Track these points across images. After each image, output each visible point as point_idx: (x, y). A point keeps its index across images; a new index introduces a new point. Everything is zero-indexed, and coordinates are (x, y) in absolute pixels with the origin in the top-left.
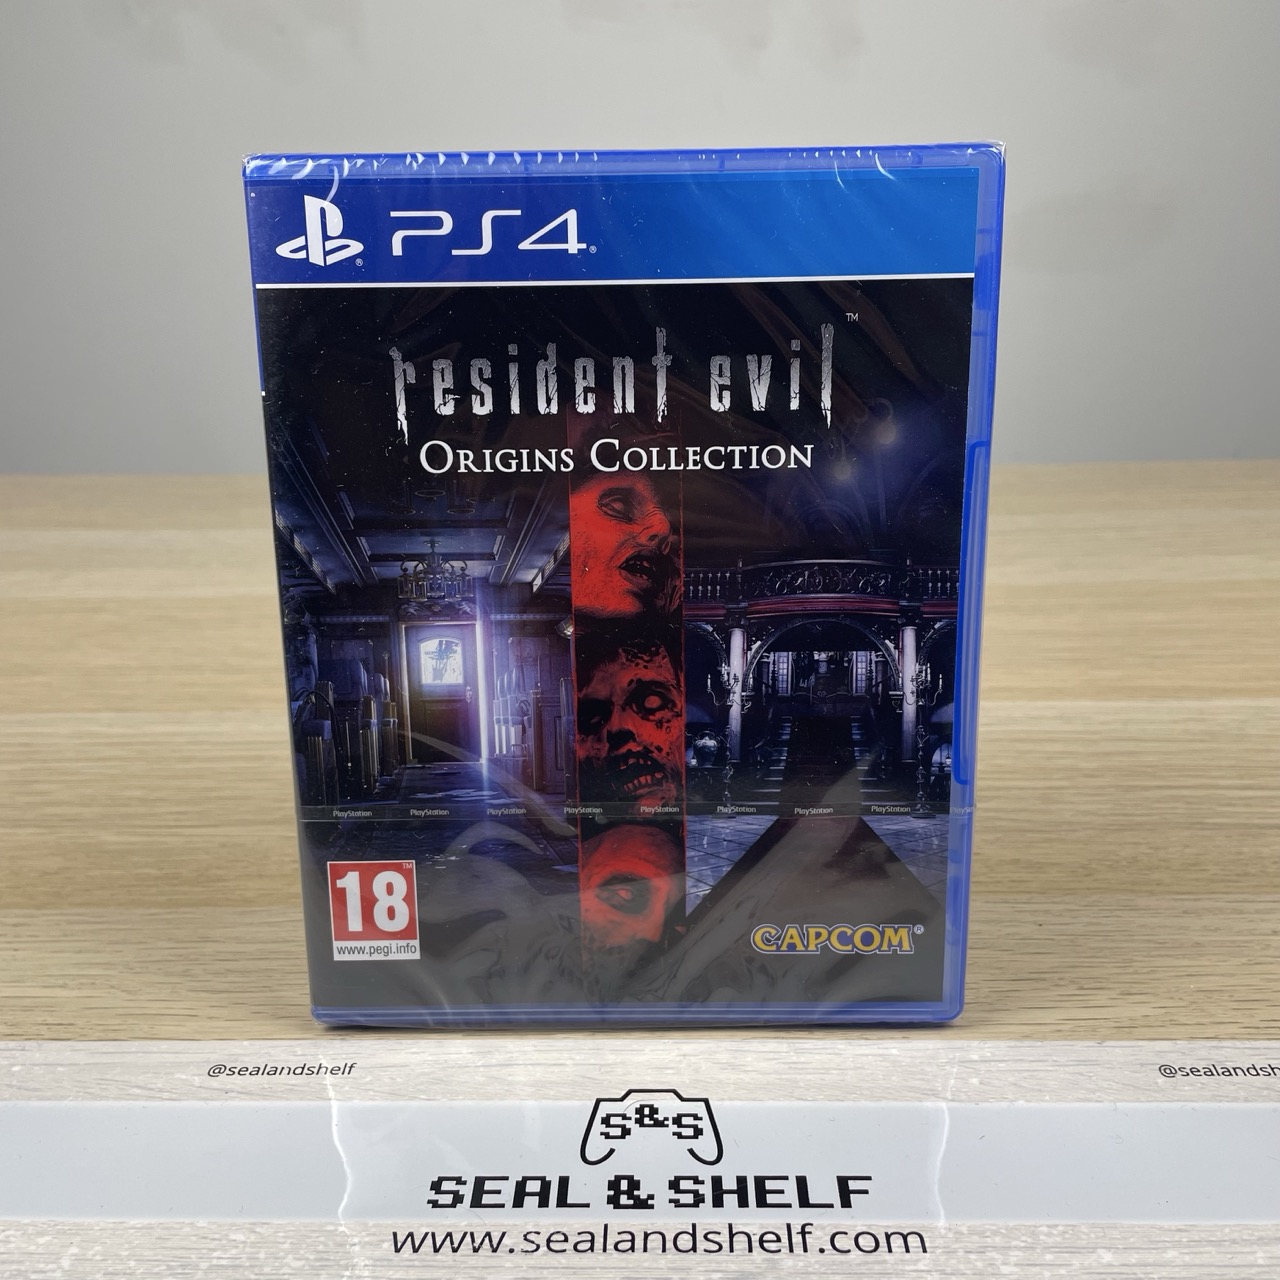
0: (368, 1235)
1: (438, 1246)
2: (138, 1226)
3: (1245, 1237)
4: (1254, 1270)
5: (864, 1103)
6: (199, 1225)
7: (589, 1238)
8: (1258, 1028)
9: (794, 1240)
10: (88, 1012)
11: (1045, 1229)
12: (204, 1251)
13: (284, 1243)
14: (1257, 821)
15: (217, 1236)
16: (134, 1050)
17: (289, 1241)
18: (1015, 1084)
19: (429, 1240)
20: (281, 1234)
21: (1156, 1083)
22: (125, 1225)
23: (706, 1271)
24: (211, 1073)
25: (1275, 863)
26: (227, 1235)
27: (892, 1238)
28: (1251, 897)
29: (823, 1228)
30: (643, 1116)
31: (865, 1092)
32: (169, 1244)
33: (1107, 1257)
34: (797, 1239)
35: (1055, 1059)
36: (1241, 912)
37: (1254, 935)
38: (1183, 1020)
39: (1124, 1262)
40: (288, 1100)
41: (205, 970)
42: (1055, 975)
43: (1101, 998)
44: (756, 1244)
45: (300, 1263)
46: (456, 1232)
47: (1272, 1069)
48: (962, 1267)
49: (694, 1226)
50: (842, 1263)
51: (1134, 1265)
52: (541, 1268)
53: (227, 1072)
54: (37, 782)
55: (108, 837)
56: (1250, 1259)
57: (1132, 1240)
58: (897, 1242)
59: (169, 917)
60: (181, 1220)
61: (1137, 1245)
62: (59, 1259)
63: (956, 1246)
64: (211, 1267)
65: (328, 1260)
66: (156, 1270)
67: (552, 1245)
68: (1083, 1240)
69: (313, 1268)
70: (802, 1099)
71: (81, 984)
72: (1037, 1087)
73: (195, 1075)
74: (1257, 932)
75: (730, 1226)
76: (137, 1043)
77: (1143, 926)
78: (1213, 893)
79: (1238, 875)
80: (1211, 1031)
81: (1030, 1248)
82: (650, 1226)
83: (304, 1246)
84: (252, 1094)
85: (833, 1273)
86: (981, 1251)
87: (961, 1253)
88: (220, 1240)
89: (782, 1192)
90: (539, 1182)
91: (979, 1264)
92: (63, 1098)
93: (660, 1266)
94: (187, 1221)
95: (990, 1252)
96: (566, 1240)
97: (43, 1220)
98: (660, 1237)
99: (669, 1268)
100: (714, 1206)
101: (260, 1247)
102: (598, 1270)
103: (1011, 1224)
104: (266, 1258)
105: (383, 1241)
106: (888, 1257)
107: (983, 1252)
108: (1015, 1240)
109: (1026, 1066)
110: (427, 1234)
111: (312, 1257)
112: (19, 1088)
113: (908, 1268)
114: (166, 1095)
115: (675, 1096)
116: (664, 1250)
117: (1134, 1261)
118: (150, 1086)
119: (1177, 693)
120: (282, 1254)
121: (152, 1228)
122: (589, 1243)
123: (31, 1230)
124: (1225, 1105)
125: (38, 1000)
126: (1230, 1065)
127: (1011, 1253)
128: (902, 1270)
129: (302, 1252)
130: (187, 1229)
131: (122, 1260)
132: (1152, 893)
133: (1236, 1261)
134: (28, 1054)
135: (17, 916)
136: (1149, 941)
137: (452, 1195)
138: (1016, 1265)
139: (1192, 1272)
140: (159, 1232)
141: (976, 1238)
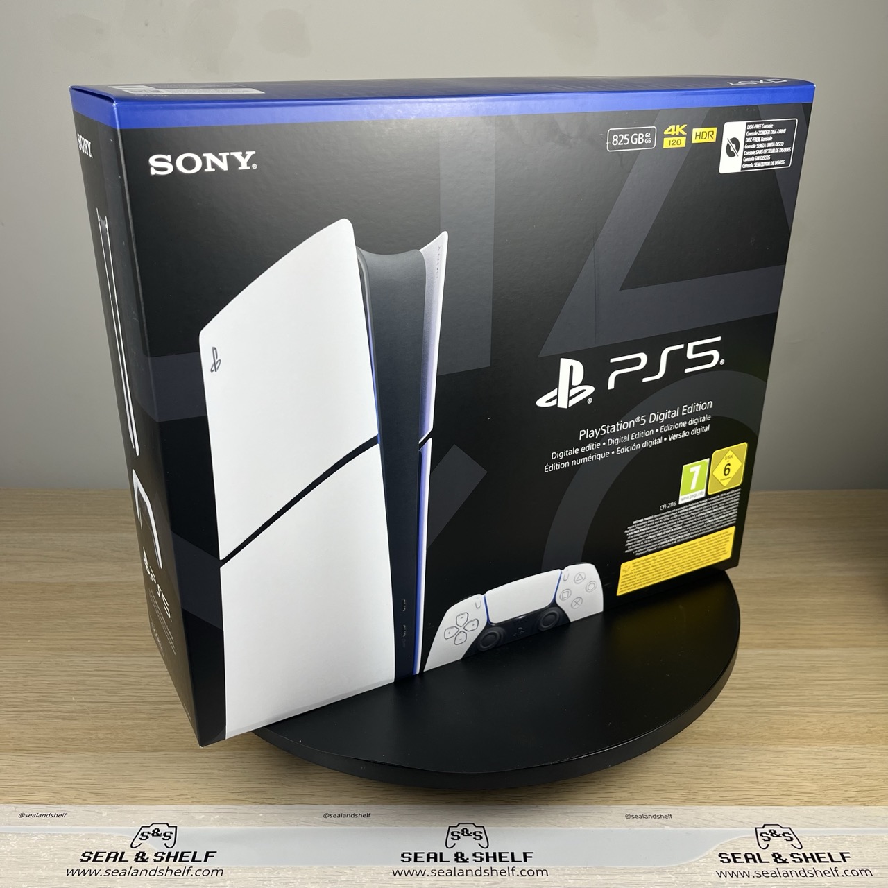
23: (484, 881)
34: (511, 872)
38: (637, 798)
48: (558, 880)
50: (523, 879)
58: (540, 872)
60: (328, 866)
63: (556, 874)
65: (375, 878)
69: (371, 881)
76: (297, 806)
85: (521, 882)
87: (557, 876)
91: (563, 879)
93: (472, 880)
97: (287, 866)
99: (474, 881)
102: (454, 881)
107: (564, 876)
113: (542, 880)
117: (607, 877)
127: (572, 876)
128: (540, 881)
130: (331, 869)
138: (573, 880)
139: (623, 882)
140: (323, 870)
141: (562, 872)
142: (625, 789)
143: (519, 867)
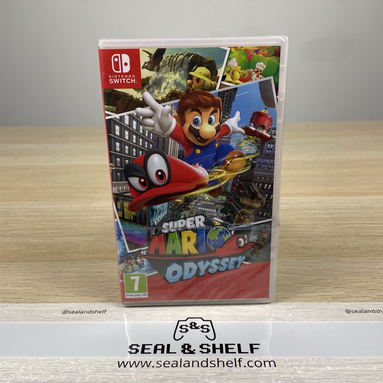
0: (111, 362)
1: (131, 365)
2: (43, 359)
3: (370, 362)
4: (373, 372)
5: (257, 322)
6: (60, 359)
7: (176, 363)
8: (375, 298)
9: (237, 363)
10: (27, 294)
11: (311, 360)
12: (62, 367)
13: (86, 365)
14: (376, 234)
15: (66, 363)
16: (41, 306)
17: (87, 364)
18: (302, 316)
19: (129, 364)
20: (85, 362)
21: (345, 315)
22: (39, 359)
23: (211, 373)
24: (64, 313)
25: (381, 247)
26: (69, 362)
27: (266, 363)
28: (374, 258)
29: (245, 360)
30: (192, 326)
31: (258, 318)
32: (52, 365)
33: (329, 368)
34: (238, 363)
35: (314, 308)
36: (371, 263)
37: (374, 269)
38: (353, 295)
39: (334, 370)
40: (86, 321)
41: (61, 281)
42: (314, 282)
43: (328, 289)
44: (225, 365)
45: (91, 371)
46: (137, 361)
47: (379, 311)
48: (286, 371)
49: (207, 359)
50: (251, 370)
51: (337, 371)
52: (162, 372)
53: (68, 312)
54: (10, 223)
55: (32, 240)
56: (372, 368)
57: (337, 363)
59: (50, 265)
60: (55, 358)
61: (338, 365)
62: (19, 370)
63: (285, 365)
64: (64, 372)
65: (99, 370)
66: (48, 373)
67: (165, 365)
68: (322, 363)
69: (94, 372)
70: (240, 320)
71: (25, 286)
72: (309, 316)
73: (58, 314)
74: (375, 269)
75: (218, 359)
77: (341, 267)
78: (363, 256)
79: (370, 251)
80: (361, 299)
81: (306, 365)
82: (194, 359)
83: (92, 365)
84: (76, 319)
85: (248, 373)
86: (292, 366)
87: (286, 367)
88: (67, 364)
89: (233, 348)
90: (161, 346)
91: (292, 370)
92: (19, 321)
93: (198, 371)
94: (57, 358)
95: (295, 367)
96: (169, 363)
97: (14, 358)
98: (197, 362)
99: (200, 372)
100: (213, 353)
101: (78, 366)
102: (179, 372)
103: (301, 358)
104: (81, 369)
105: (115, 364)
106: (264, 368)
107: (293, 367)
108: (302, 363)
109: (306, 310)
110: (128, 362)
111: (94, 369)
112: (6, 318)
113: (271, 372)
114: (50, 320)
115: (202, 320)
116: (198, 366)
117: (337, 369)
118: (46, 317)
119: (352, 194)
120: (85, 368)
121: (47, 360)
122: (176, 364)
123: (11, 361)
124: (365, 322)
125: (11, 291)
126: (367, 310)
127: (301, 367)
128: (269, 372)
129: (91, 367)
130: (57, 361)
131: (38, 370)
132: (344, 257)
133: (367, 370)
134: (9, 307)
135: (5, 265)
136: (343, 272)
137: (135, 350)
138: (302, 371)
139: (355, 373)
140: (49, 361)
141: (290, 362)
142: (340, 289)
143: (246, 358)
